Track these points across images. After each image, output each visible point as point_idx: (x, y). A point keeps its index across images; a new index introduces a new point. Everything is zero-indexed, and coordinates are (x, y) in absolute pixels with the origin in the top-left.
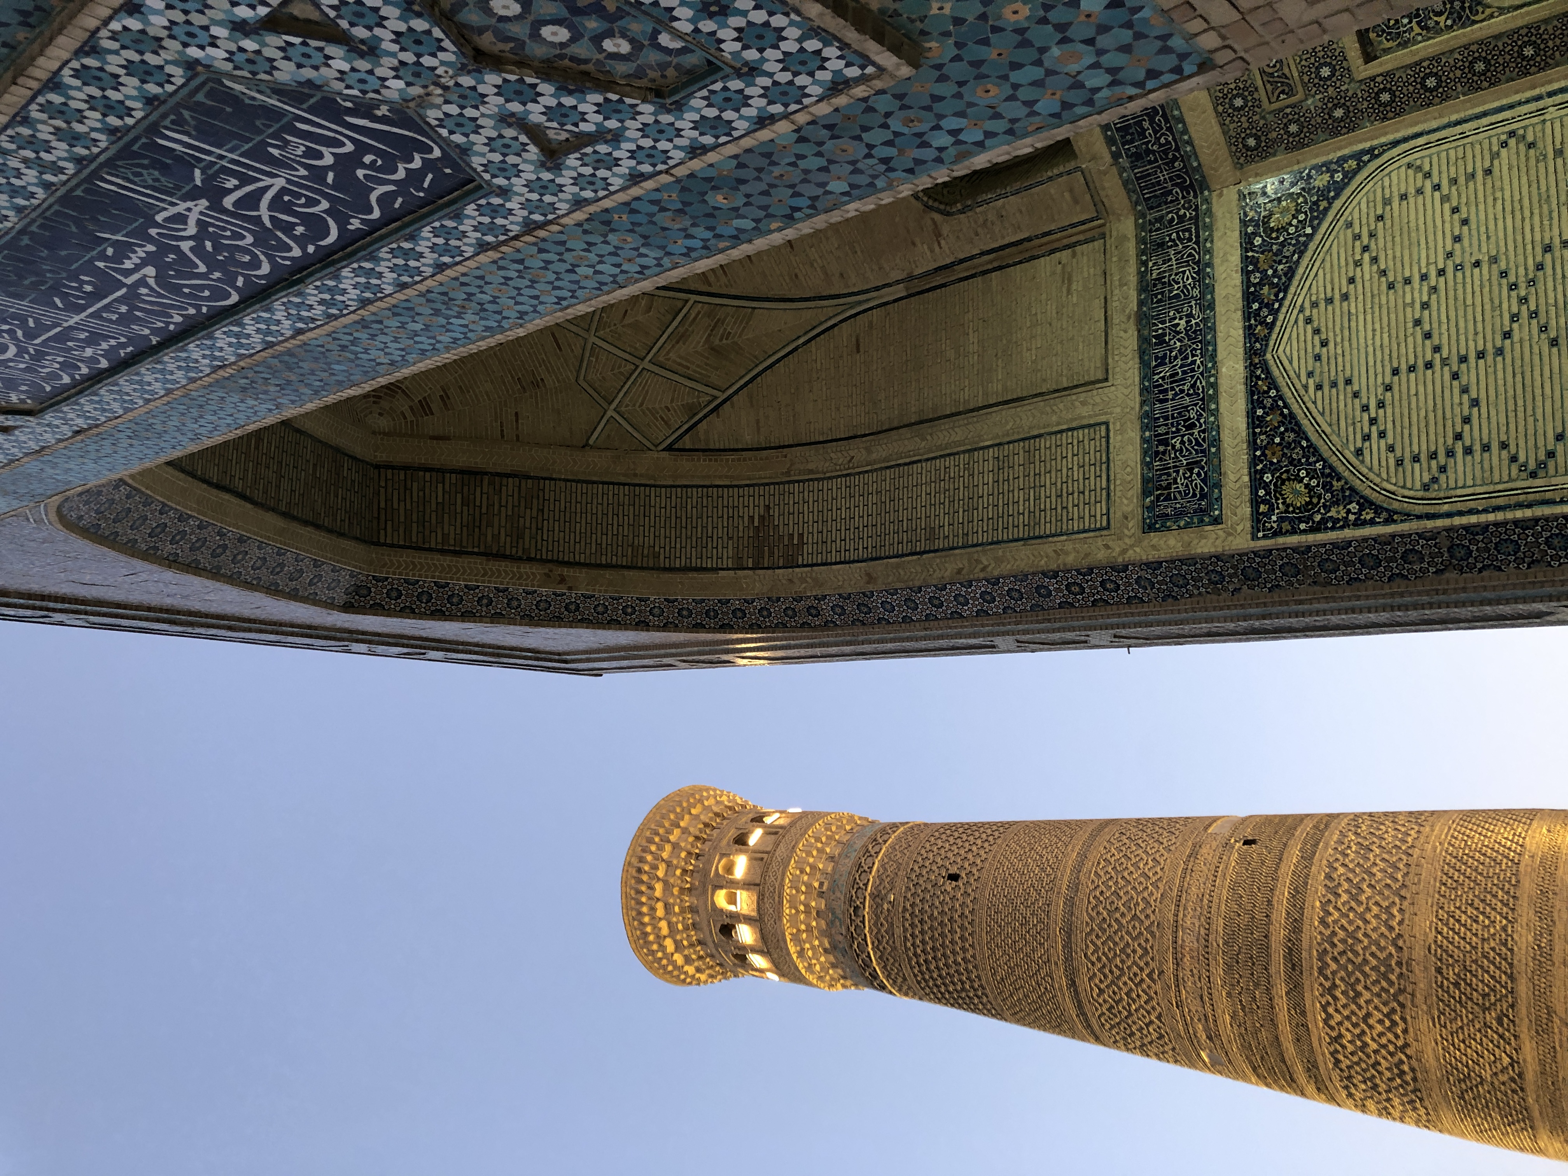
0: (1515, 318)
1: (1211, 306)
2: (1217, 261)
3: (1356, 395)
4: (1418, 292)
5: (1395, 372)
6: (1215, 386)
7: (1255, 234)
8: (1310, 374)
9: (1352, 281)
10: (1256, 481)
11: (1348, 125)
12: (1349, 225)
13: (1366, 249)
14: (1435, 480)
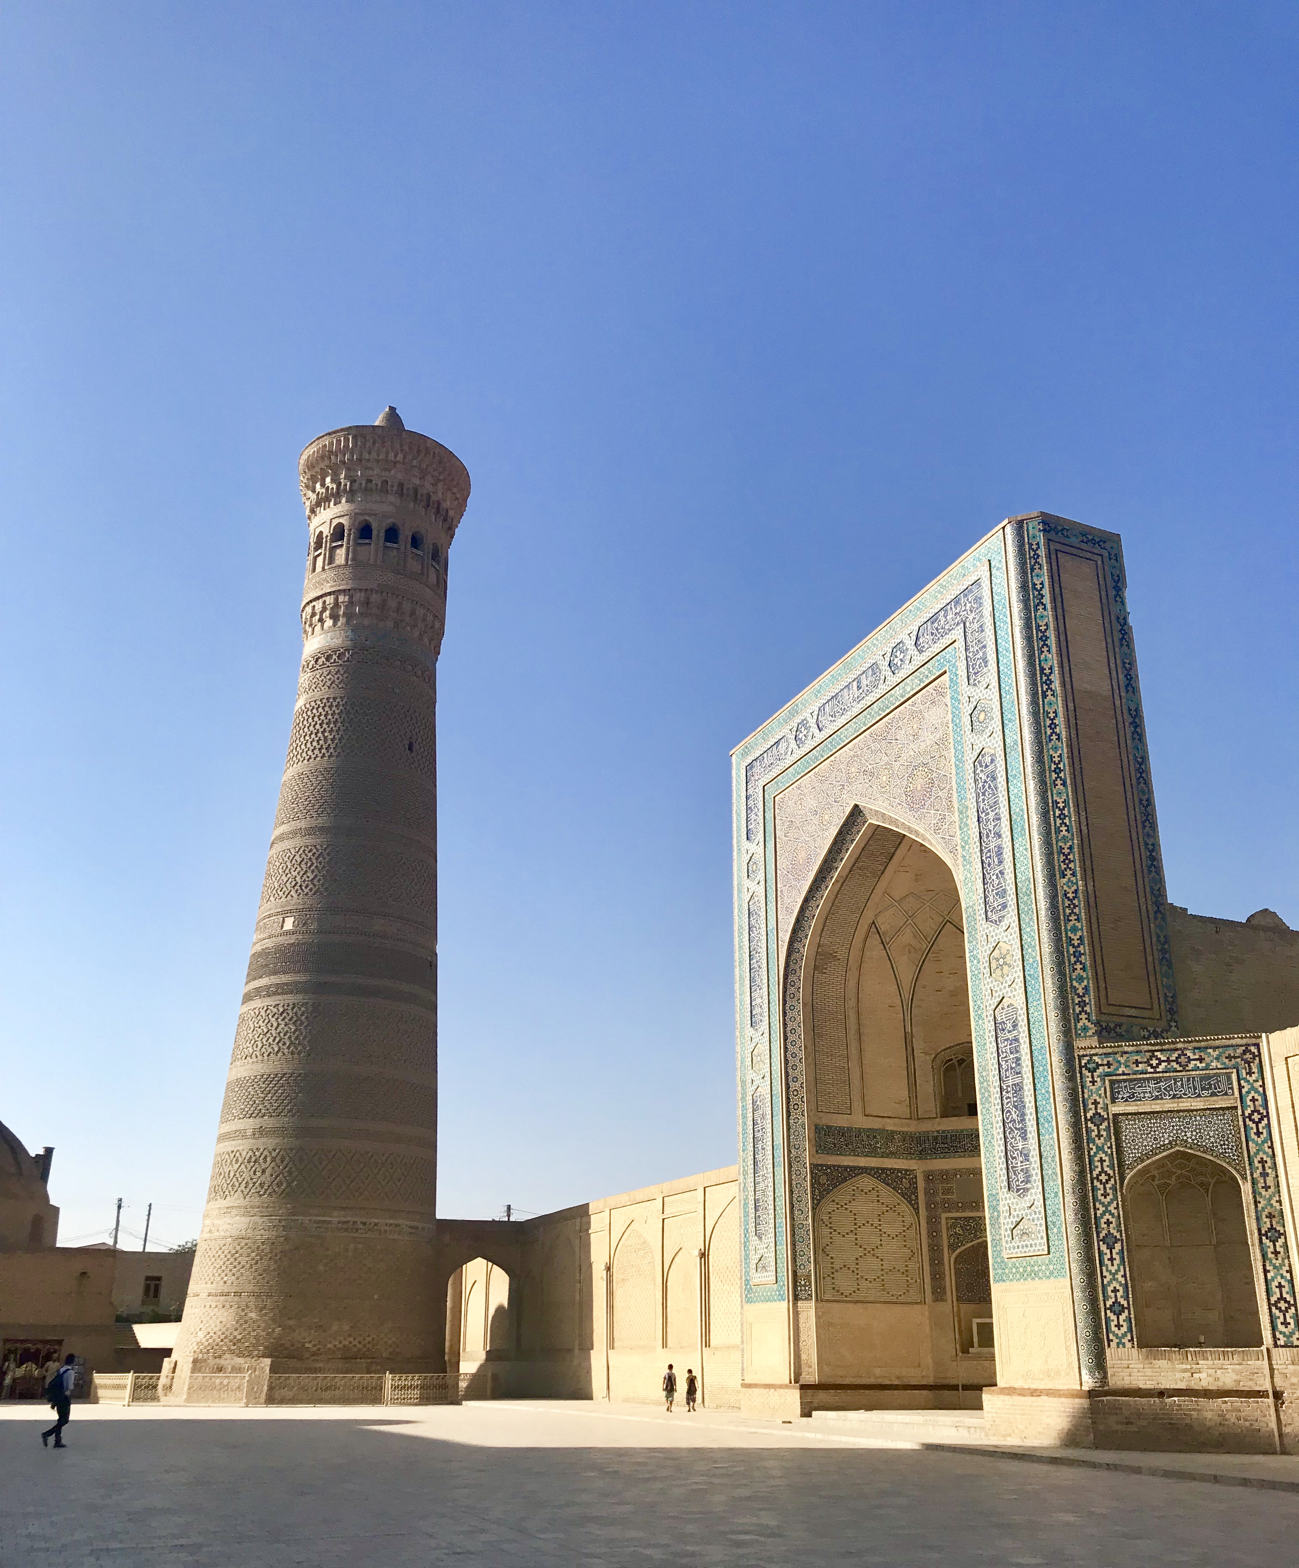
0: (865, 1249)
1: (882, 1157)
2: (896, 1160)
3: (850, 1202)
4: (876, 1223)
5: (855, 1214)
6: (858, 1156)
7: (902, 1174)
8: (858, 1188)
9: (883, 1203)
10: (828, 1167)
11: (928, 1207)
12: (899, 1204)
13: (891, 1209)
14: (824, 1223)
